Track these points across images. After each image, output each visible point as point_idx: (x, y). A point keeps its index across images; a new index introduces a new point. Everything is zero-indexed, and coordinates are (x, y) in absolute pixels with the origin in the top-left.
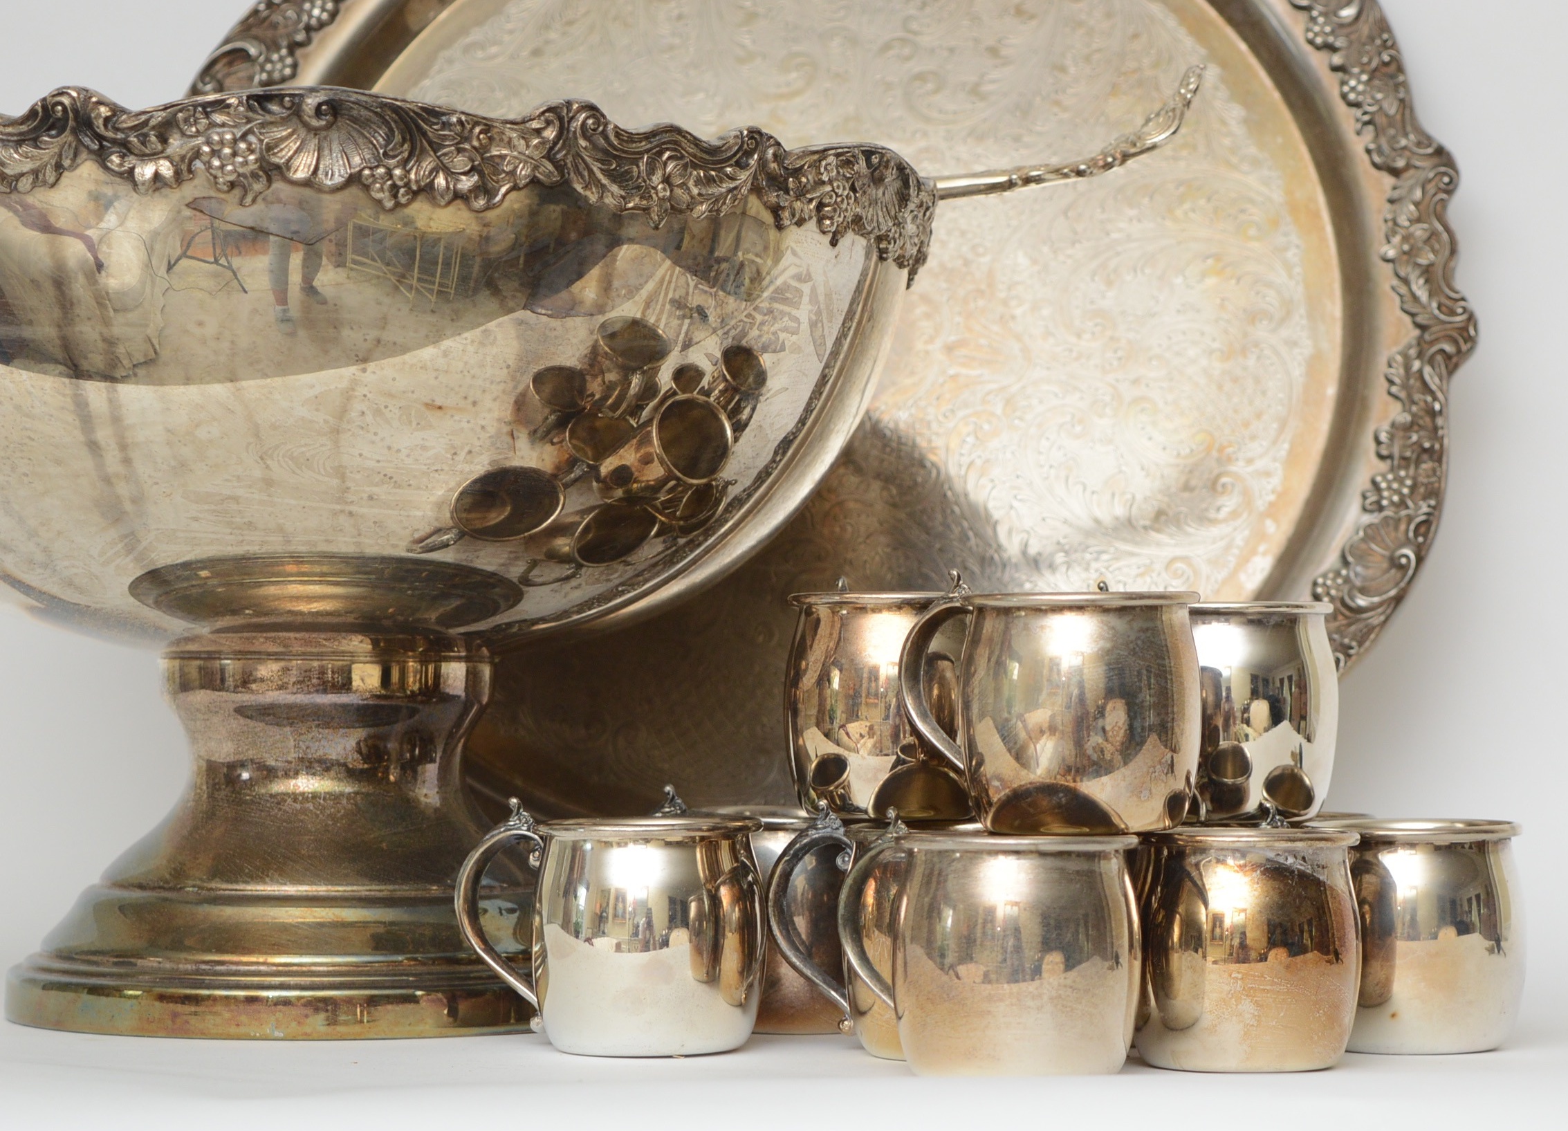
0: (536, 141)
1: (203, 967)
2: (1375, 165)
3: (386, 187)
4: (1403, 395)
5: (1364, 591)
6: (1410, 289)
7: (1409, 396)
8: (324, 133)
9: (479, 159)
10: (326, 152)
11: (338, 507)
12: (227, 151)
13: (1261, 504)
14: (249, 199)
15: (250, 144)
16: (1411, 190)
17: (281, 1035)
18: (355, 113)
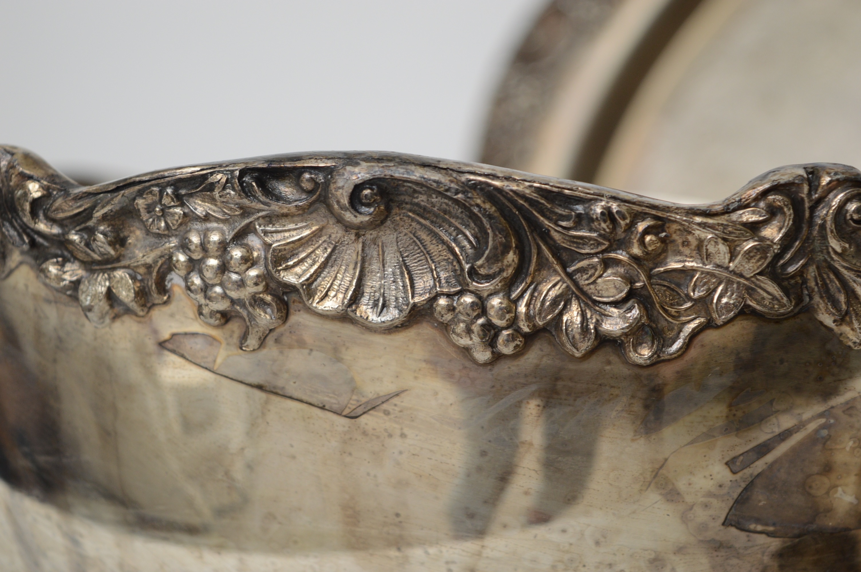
0: (749, 245)
3: (475, 328)
8: (370, 235)
9: (643, 277)
10: (375, 266)
12: (213, 262)
14: (252, 342)
15: (250, 249)
18: (422, 199)
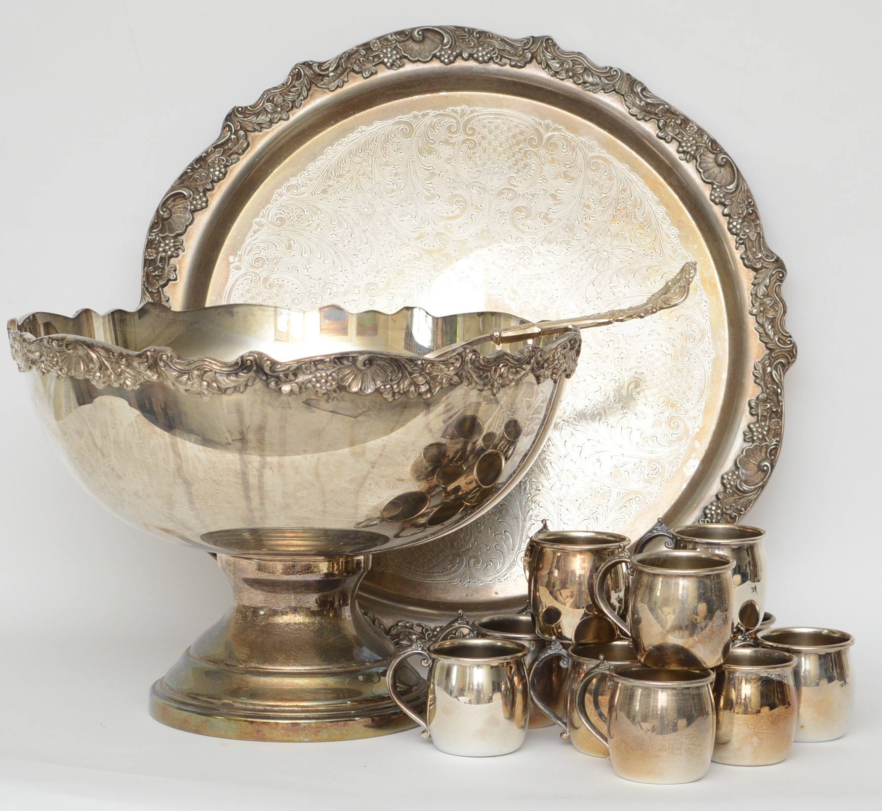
0: (452, 368)
1: (268, 708)
2: (745, 265)
3: (390, 393)
4: (762, 384)
5: (746, 482)
6: (765, 330)
7: (765, 384)
8: (365, 372)
9: (428, 377)
10: (365, 379)
11: (352, 520)
12: (323, 380)
13: (692, 433)
14: (330, 400)
15: (333, 377)
16: (764, 280)
17: (308, 740)
18: (379, 362)
